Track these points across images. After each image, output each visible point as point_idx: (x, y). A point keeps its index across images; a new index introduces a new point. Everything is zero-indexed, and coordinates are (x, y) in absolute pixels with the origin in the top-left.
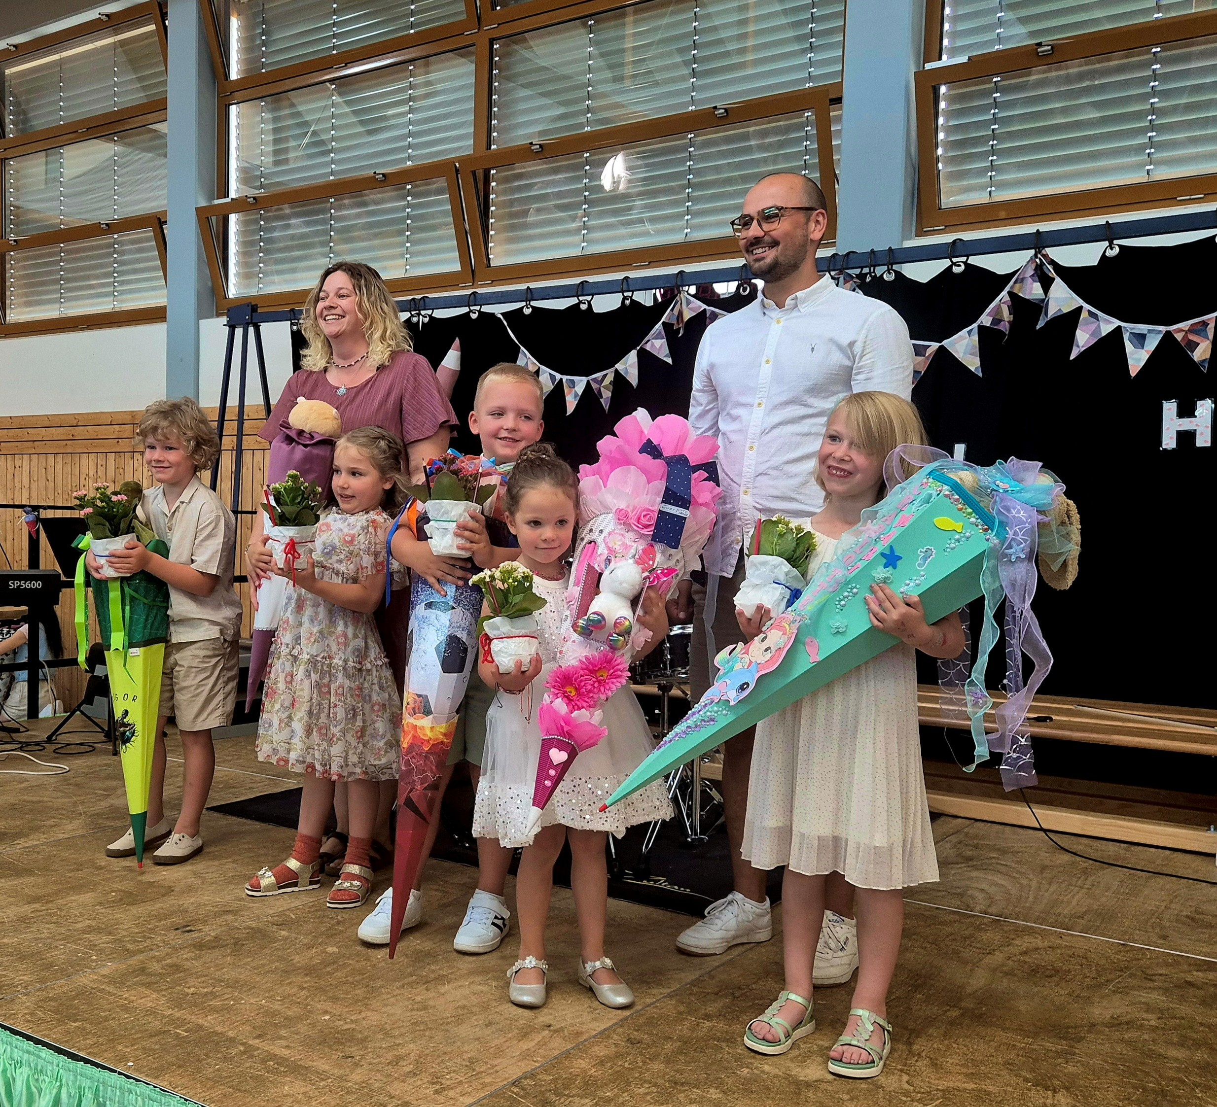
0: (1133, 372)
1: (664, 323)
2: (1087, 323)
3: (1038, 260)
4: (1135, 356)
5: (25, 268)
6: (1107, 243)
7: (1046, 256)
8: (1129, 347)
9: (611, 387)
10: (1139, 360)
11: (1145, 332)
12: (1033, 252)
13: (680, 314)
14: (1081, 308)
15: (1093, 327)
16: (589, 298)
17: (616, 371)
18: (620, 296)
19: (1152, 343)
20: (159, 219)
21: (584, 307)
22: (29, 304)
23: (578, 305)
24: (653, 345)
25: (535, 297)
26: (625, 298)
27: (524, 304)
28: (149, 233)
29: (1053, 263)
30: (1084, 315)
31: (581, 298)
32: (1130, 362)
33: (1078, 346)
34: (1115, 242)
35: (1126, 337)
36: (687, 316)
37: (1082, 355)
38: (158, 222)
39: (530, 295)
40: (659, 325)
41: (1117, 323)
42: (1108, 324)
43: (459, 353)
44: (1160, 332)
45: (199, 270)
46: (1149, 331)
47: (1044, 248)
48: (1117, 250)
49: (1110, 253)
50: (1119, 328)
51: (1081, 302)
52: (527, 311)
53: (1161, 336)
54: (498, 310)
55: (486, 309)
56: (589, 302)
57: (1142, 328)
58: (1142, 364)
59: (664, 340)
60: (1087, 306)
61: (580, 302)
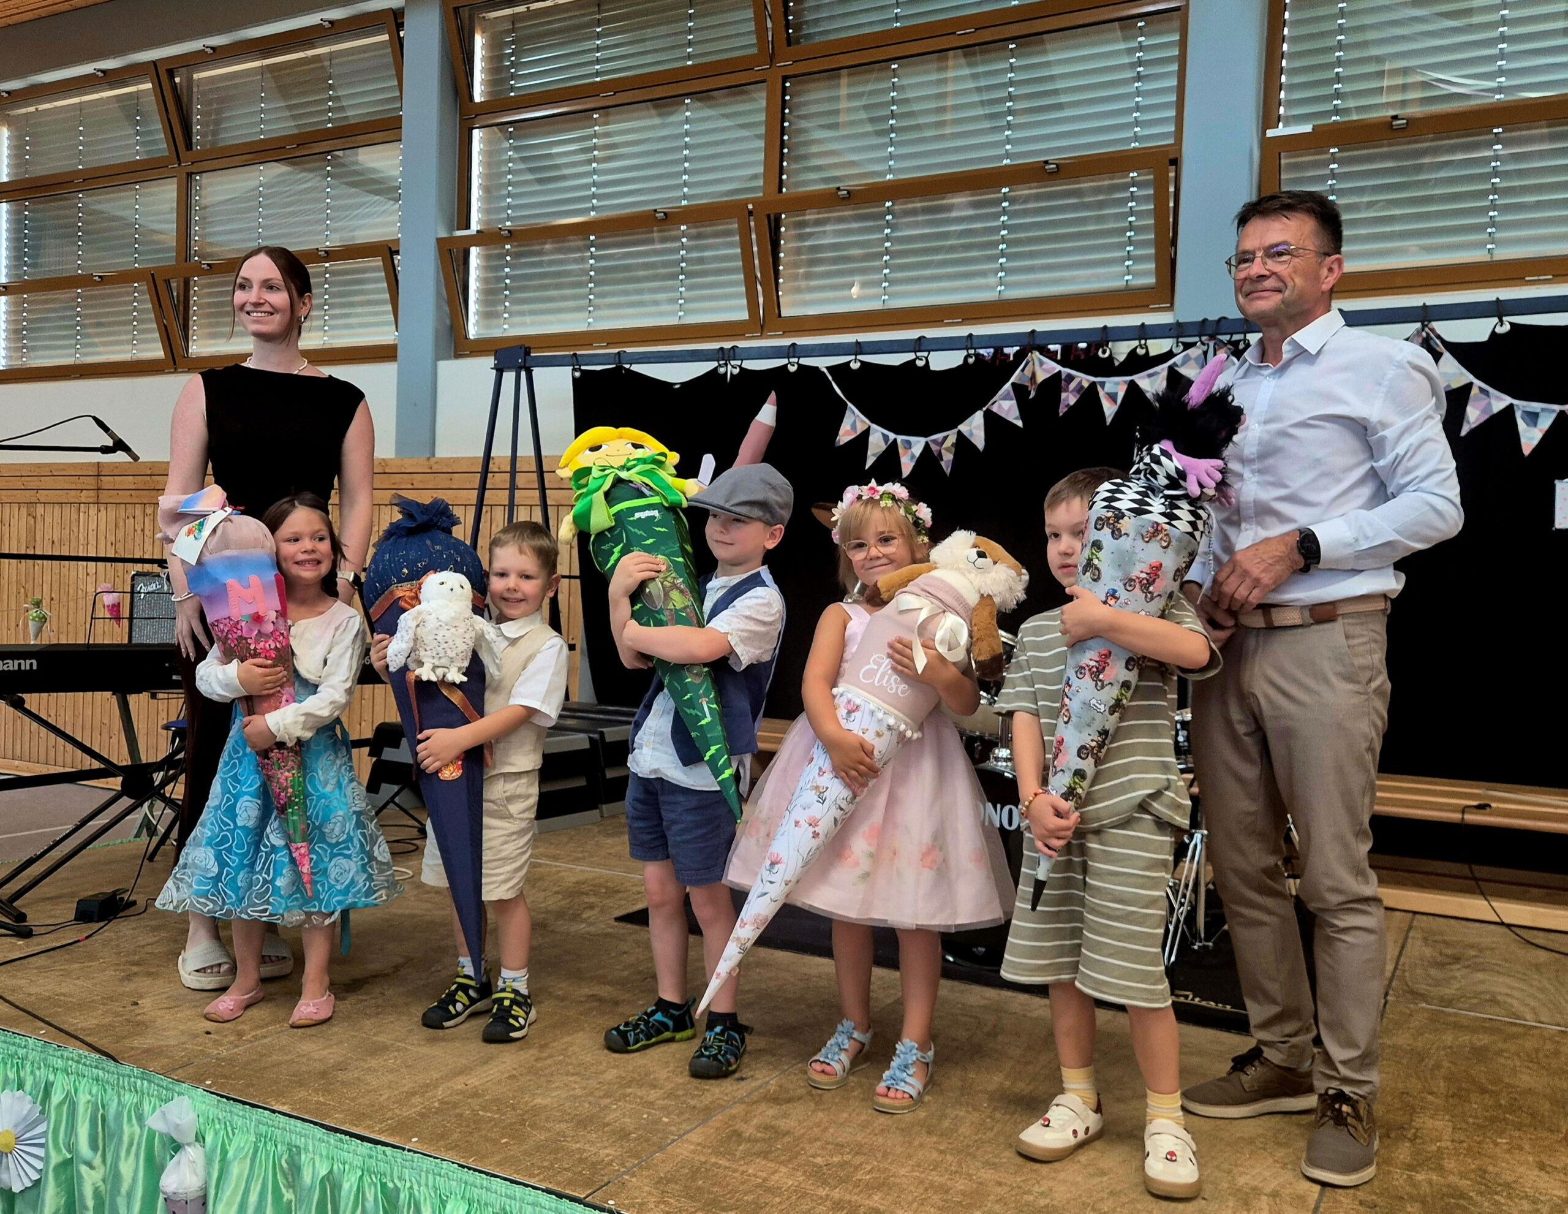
0: (1527, 450)
1: (1013, 384)
2: (1477, 399)
3: (1424, 334)
4: (1528, 434)
5: (210, 295)
6: (1496, 320)
7: (1433, 330)
8: (1521, 425)
9: (953, 450)
10: (1533, 438)
11: (1538, 410)
12: (1418, 325)
13: (1034, 375)
14: (1470, 385)
15: (1484, 403)
16: (925, 354)
17: (960, 433)
18: (964, 353)
19: (1546, 422)
20: (390, 248)
21: (920, 363)
22: (213, 336)
23: (914, 360)
24: (1000, 406)
25: (865, 349)
26: (968, 356)
27: (853, 357)
28: (378, 262)
29: (1439, 337)
30: (1475, 391)
31: (919, 354)
32: (1523, 441)
33: (1468, 422)
34: (1505, 319)
35: (1518, 415)
36: (1041, 377)
37: (1473, 432)
38: (388, 251)
39: (859, 348)
40: (1008, 386)
41: (1508, 400)
42: (1500, 402)
43: (775, 408)
44: (1554, 411)
45: (439, 307)
46: (1543, 410)
47: (1430, 321)
48: (1507, 328)
49: (1500, 330)
50: (1511, 406)
51: (1470, 378)
52: (855, 366)
53: (1554, 416)
54: (823, 363)
55: (804, 361)
56: (926, 358)
57: (1536, 406)
58: (1535, 442)
59: (1014, 402)
60: (1477, 383)
61: (917, 358)
